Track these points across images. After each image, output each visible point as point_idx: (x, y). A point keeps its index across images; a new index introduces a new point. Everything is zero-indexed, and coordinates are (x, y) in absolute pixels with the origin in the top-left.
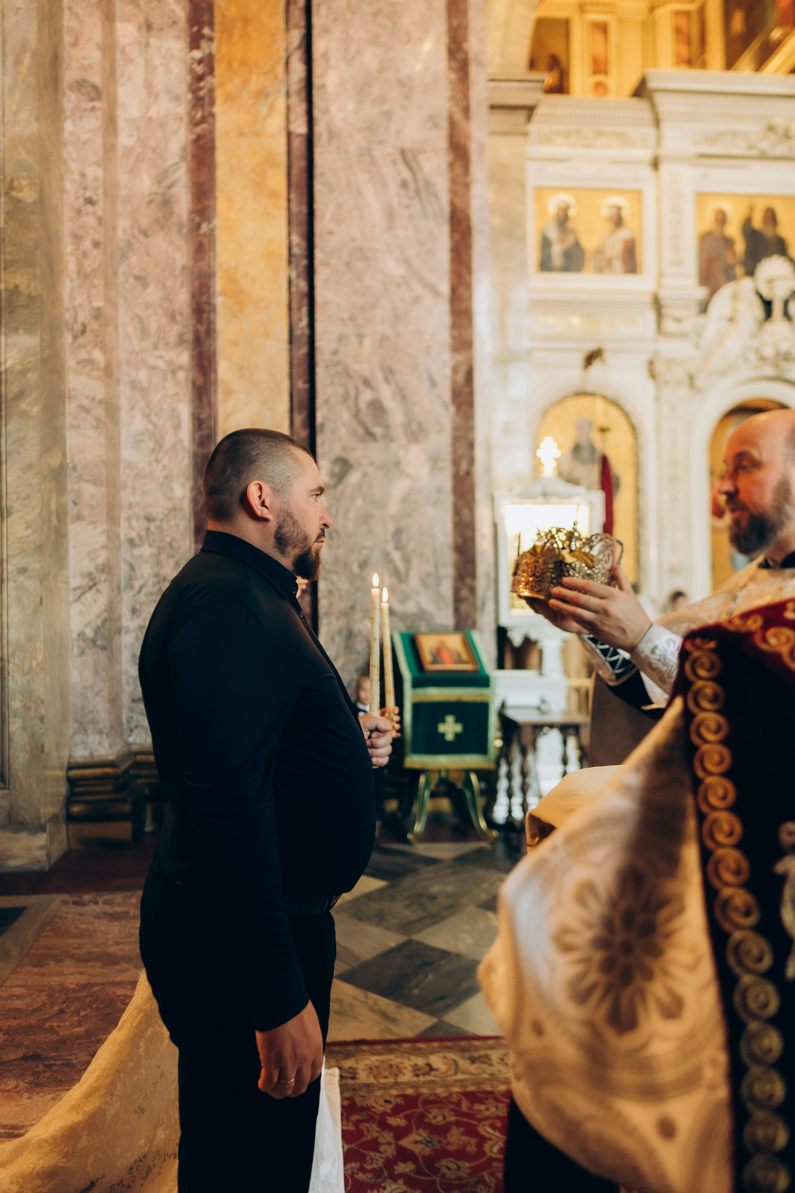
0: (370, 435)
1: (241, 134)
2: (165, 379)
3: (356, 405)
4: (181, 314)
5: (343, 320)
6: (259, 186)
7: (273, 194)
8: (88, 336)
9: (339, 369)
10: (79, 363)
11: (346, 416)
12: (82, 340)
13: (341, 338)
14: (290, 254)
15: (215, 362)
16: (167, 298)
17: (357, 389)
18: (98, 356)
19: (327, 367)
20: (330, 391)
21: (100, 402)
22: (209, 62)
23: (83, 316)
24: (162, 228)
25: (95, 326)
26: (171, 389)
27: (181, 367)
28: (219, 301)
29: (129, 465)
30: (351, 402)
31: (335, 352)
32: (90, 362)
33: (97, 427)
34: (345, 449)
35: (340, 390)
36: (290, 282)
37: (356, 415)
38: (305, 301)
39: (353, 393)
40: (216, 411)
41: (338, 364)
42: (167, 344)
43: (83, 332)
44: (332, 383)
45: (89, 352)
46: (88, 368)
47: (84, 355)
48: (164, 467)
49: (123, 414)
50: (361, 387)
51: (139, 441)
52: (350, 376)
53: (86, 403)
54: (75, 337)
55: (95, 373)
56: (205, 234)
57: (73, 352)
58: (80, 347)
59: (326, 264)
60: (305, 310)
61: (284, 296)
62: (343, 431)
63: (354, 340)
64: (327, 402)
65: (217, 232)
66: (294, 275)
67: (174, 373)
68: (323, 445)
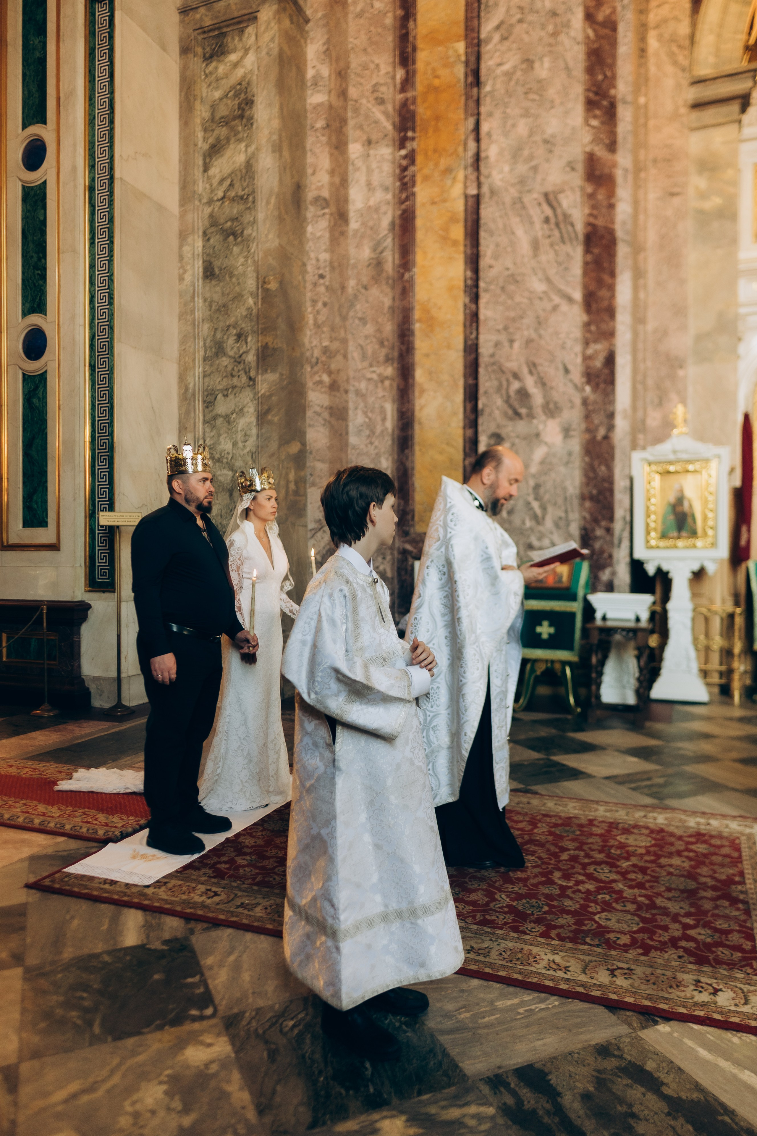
0: (517, 414)
1: (433, 203)
2: (376, 387)
3: (507, 393)
4: (388, 340)
5: (498, 331)
6: (445, 239)
7: (455, 243)
8: (320, 365)
9: (495, 367)
10: (314, 384)
11: (499, 402)
12: (316, 369)
13: (497, 344)
14: (466, 286)
15: (414, 370)
16: (379, 331)
17: (508, 381)
18: (326, 378)
19: (486, 366)
20: (488, 384)
21: (326, 408)
22: (411, 158)
23: (317, 353)
24: (376, 283)
25: (324, 358)
26: (381, 393)
27: (387, 378)
28: (417, 326)
29: (354, 448)
30: (504, 392)
31: (492, 356)
32: (320, 382)
33: (324, 425)
34: (498, 426)
35: (496, 383)
36: (465, 306)
37: (507, 401)
38: (475, 319)
39: (505, 384)
40: (414, 405)
41: (494, 364)
42: (378, 362)
43: (317, 363)
44: (490, 379)
45: (320, 376)
46: (320, 386)
47: (317, 378)
48: (376, 447)
49: (351, 413)
50: (511, 379)
51: (360, 431)
52: (503, 372)
53: (318, 409)
54: (312, 367)
55: (323, 390)
56: (407, 281)
57: (311, 377)
58: (316, 373)
59: (486, 291)
60: (474, 325)
61: (461, 317)
62: (497, 413)
63: (506, 344)
64: (486, 393)
65: (416, 277)
66: (467, 300)
67: (382, 382)
68: (482, 425)
